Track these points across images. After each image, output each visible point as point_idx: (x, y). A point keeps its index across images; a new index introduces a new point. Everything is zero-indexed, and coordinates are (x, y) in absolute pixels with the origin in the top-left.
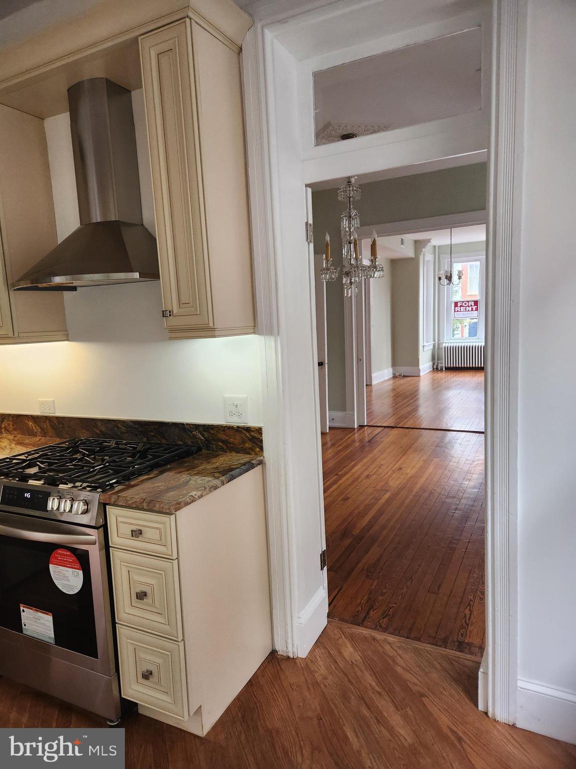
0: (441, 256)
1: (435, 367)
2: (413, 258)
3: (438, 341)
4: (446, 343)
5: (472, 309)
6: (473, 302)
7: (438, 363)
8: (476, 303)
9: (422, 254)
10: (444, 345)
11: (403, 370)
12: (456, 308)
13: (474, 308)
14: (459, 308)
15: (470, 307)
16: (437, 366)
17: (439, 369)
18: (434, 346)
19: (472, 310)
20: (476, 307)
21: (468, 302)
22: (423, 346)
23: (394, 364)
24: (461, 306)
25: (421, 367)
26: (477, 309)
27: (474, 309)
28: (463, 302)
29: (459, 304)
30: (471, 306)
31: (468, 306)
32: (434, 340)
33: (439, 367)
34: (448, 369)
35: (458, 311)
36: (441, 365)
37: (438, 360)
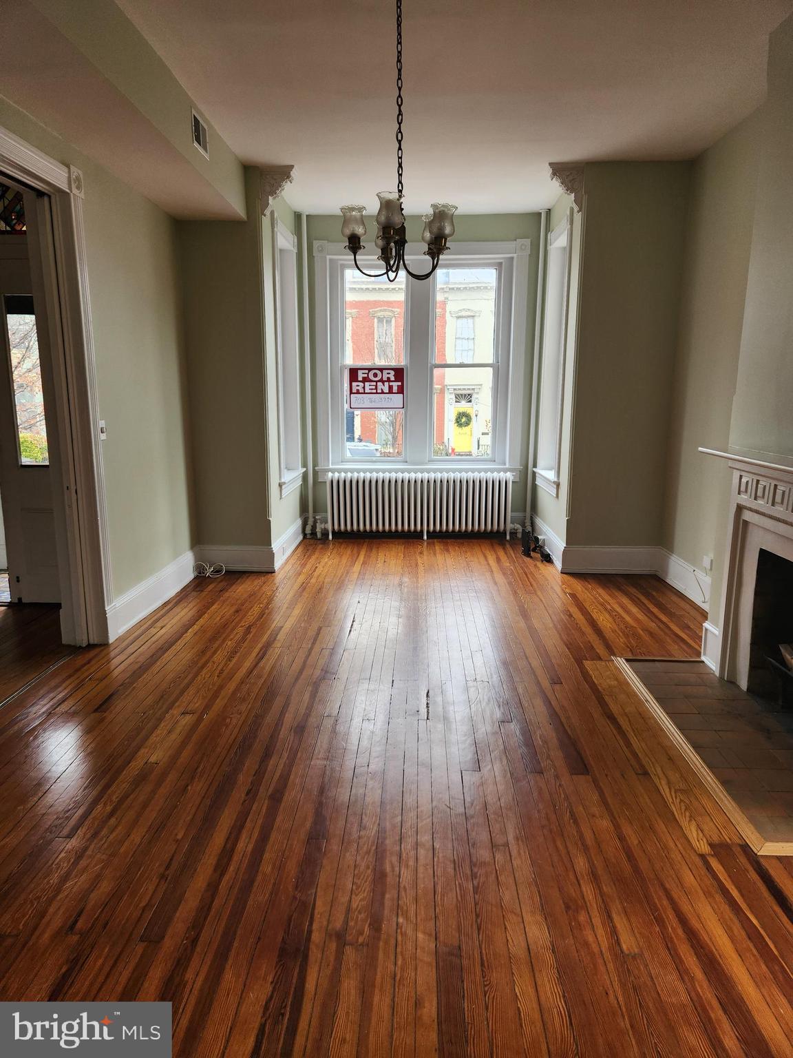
0: (316, 244)
1: (308, 530)
2: (245, 222)
3: (314, 466)
4: (333, 472)
5: (391, 388)
6: (392, 373)
7: (315, 522)
8: (399, 373)
9: (267, 212)
10: (330, 474)
11: (227, 554)
12: (354, 384)
13: (395, 385)
14: (361, 384)
15: (386, 384)
16: (314, 527)
17: (319, 535)
18: (305, 477)
19: (391, 391)
20: (400, 384)
21: (381, 370)
22: (280, 485)
23: (199, 536)
24: (365, 380)
25: (276, 545)
26: (401, 390)
27: (395, 389)
28: (370, 370)
29: (361, 375)
30: (389, 380)
31: (382, 381)
32: (305, 465)
33: (318, 530)
34: (338, 535)
35: (358, 392)
36: (323, 526)
37: (315, 511)
